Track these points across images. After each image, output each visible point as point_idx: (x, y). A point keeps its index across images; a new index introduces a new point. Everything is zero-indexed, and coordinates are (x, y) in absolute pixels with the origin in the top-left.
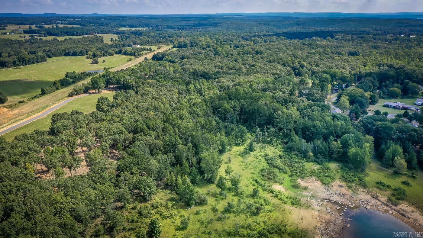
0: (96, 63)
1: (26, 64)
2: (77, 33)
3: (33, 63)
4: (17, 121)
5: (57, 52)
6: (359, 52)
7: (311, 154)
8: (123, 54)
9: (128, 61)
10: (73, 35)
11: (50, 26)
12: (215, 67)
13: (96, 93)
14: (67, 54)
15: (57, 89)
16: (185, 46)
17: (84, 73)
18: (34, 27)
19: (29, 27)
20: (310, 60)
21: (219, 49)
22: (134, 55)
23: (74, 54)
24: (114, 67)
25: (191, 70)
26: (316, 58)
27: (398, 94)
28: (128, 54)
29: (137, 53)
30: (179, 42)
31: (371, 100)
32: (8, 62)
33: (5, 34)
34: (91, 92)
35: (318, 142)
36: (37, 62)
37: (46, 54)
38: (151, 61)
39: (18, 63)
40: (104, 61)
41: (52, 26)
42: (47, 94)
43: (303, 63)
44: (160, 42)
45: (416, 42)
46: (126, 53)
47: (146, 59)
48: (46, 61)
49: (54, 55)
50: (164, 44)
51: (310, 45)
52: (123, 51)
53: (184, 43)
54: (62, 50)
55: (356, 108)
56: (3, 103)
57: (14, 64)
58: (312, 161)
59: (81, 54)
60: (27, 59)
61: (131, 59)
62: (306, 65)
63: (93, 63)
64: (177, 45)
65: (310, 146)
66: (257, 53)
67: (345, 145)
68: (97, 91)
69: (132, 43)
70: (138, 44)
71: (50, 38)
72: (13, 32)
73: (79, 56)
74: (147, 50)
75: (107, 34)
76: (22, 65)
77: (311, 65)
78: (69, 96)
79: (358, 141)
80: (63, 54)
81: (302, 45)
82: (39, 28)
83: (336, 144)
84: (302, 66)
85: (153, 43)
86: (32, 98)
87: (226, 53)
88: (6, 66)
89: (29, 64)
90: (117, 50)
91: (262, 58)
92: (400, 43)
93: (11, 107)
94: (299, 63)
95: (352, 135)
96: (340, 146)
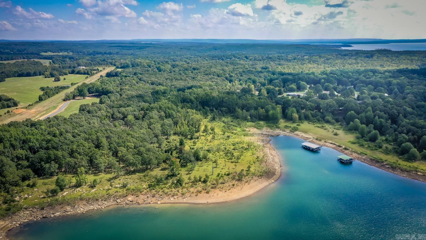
0: (58, 81)
4: (44, 115)
5: (11, 73)
6: (268, 67)
7: (249, 117)
8: (77, 74)
9: (86, 78)
12: (167, 79)
13: (81, 99)
14: (21, 75)
15: (49, 97)
16: (127, 66)
17: (58, 87)
20: (235, 72)
21: (162, 67)
22: (88, 74)
23: (28, 75)
24: (78, 83)
25: (150, 82)
26: (240, 71)
27: (295, 89)
28: (81, 74)
30: (121, 64)
31: (279, 92)
34: (77, 98)
35: (253, 111)
38: (106, 78)
40: (65, 79)
42: (44, 100)
43: (231, 74)
44: (101, 64)
45: (308, 61)
46: (79, 73)
47: (101, 76)
48: (4, 81)
49: (8, 76)
50: (106, 66)
51: (232, 64)
52: (76, 71)
53: (126, 64)
54: (15, 72)
55: (271, 95)
56: (17, 105)
58: (250, 122)
59: (35, 74)
61: (87, 77)
62: (234, 76)
63: (55, 81)
64: (120, 66)
65: (248, 113)
66: (194, 69)
67: (267, 111)
68: (82, 98)
69: (76, 65)
70: (82, 66)
73: (34, 76)
74: (95, 70)
77: (237, 76)
78: (64, 100)
79: (274, 108)
80: (16, 75)
81: (227, 64)
83: (262, 111)
84: (231, 76)
85: (96, 65)
86: (35, 103)
87: (169, 70)
90: (70, 70)
91: (199, 73)
92: (297, 61)
93: (26, 108)
94: (229, 74)
95: (270, 106)
96: (264, 111)
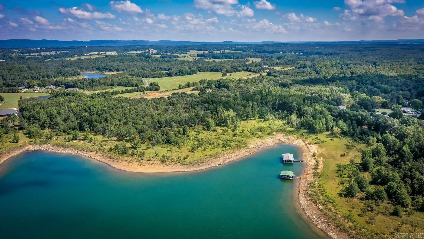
0: (224, 76)
1: (183, 75)
2: (234, 57)
3: (188, 74)
5: (206, 68)
8: (249, 71)
9: (248, 75)
10: (231, 58)
11: (218, 52)
14: (211, 70)
15: (189, 87)
18: (207, 52)
19: (203, 52)
22: (255, 72)
23: (215, 70)
25: (280, 82)
28: (252, 72)
29: (258, 71)
30: (301, 65)
32: (172, 73)
33: (185, 57)
36: (190, 74)
37: (198, 69)
39: (179, 74)
40: (230, 75)
41: (220, 52)
42: (182, 89)
44: (288, 64)
46: (250, 71)
48: (196, 74)
49: (203, 70)
52: (249, 69)
53: (304, 65)
54: (209, 67)
56: (157, 90)
57: (176, 75)
60: (184, 72)
61: (250, 75)
63: (222, 76)
64: (298, 67)
70: (268, 65)
71: (212, 60)
72: (190, 56)
73: (219, 71)
74: (270, 69)
75: (258, 58)
76: (181, 75)
78: (192, 91)
80: (209, 70)
82: (210, 53)
85: (282, 65)
86: (173, 90)
88: (171, 76)
89: (185, 75)
90: (245, 68)
